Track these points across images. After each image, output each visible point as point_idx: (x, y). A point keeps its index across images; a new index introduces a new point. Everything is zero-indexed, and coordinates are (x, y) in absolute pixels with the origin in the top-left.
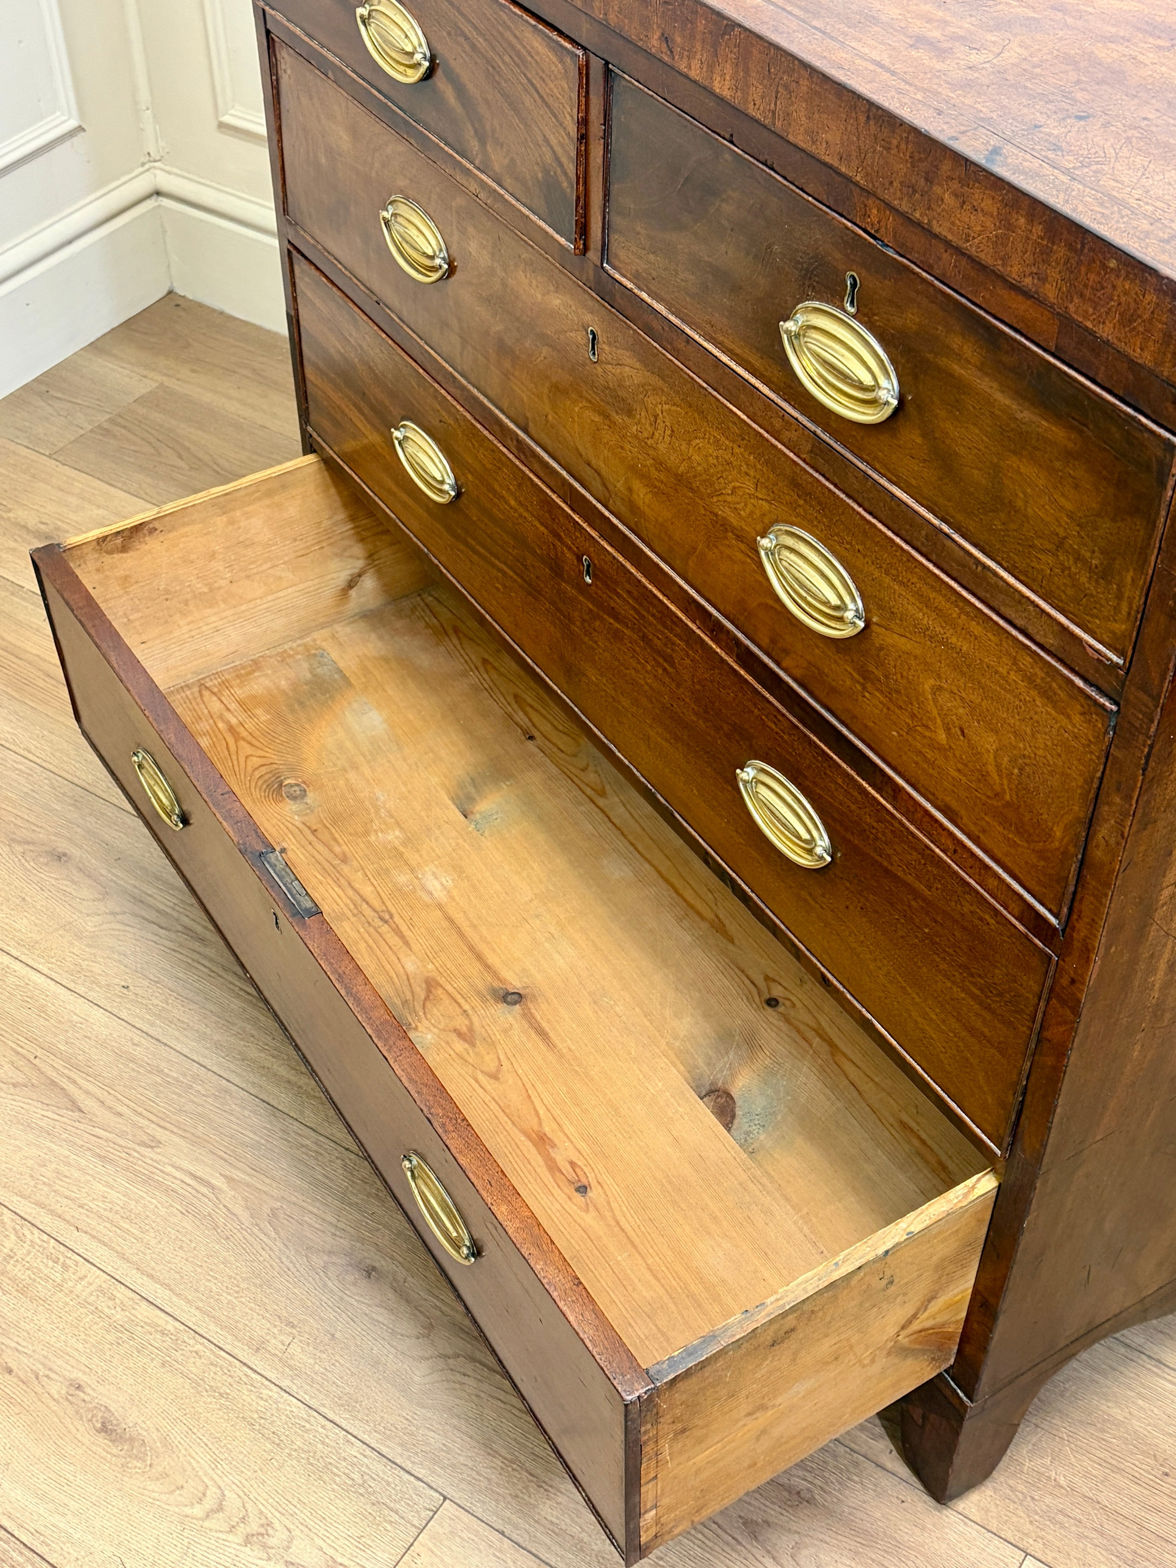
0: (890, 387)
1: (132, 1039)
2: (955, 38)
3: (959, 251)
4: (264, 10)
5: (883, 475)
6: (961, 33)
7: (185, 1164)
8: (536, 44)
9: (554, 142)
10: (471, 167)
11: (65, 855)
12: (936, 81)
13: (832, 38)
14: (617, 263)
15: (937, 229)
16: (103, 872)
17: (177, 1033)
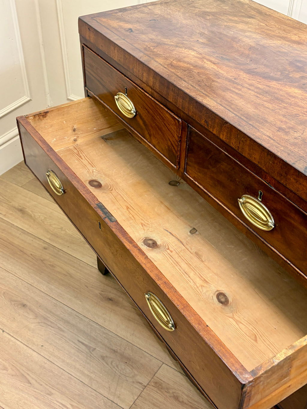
0: (272, 222)
1: (44, 362)
2: (290, 128)
3: (294, 193)
4: (87, 91)
5: (269, 244)
6: (291, 126)
7: (60, 401)
8: (167, 115)
9: (171, 140)
10: (146, 141)
11: (26, 305)
12: (286, 143)
13: (255, 128)
14: (188, 173)
15: (288, 186)
16: (36, 310)
17: (57, 360)
